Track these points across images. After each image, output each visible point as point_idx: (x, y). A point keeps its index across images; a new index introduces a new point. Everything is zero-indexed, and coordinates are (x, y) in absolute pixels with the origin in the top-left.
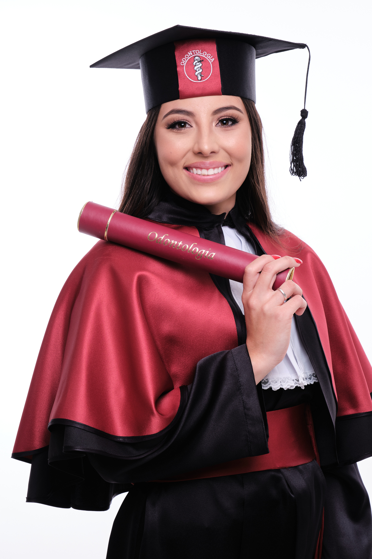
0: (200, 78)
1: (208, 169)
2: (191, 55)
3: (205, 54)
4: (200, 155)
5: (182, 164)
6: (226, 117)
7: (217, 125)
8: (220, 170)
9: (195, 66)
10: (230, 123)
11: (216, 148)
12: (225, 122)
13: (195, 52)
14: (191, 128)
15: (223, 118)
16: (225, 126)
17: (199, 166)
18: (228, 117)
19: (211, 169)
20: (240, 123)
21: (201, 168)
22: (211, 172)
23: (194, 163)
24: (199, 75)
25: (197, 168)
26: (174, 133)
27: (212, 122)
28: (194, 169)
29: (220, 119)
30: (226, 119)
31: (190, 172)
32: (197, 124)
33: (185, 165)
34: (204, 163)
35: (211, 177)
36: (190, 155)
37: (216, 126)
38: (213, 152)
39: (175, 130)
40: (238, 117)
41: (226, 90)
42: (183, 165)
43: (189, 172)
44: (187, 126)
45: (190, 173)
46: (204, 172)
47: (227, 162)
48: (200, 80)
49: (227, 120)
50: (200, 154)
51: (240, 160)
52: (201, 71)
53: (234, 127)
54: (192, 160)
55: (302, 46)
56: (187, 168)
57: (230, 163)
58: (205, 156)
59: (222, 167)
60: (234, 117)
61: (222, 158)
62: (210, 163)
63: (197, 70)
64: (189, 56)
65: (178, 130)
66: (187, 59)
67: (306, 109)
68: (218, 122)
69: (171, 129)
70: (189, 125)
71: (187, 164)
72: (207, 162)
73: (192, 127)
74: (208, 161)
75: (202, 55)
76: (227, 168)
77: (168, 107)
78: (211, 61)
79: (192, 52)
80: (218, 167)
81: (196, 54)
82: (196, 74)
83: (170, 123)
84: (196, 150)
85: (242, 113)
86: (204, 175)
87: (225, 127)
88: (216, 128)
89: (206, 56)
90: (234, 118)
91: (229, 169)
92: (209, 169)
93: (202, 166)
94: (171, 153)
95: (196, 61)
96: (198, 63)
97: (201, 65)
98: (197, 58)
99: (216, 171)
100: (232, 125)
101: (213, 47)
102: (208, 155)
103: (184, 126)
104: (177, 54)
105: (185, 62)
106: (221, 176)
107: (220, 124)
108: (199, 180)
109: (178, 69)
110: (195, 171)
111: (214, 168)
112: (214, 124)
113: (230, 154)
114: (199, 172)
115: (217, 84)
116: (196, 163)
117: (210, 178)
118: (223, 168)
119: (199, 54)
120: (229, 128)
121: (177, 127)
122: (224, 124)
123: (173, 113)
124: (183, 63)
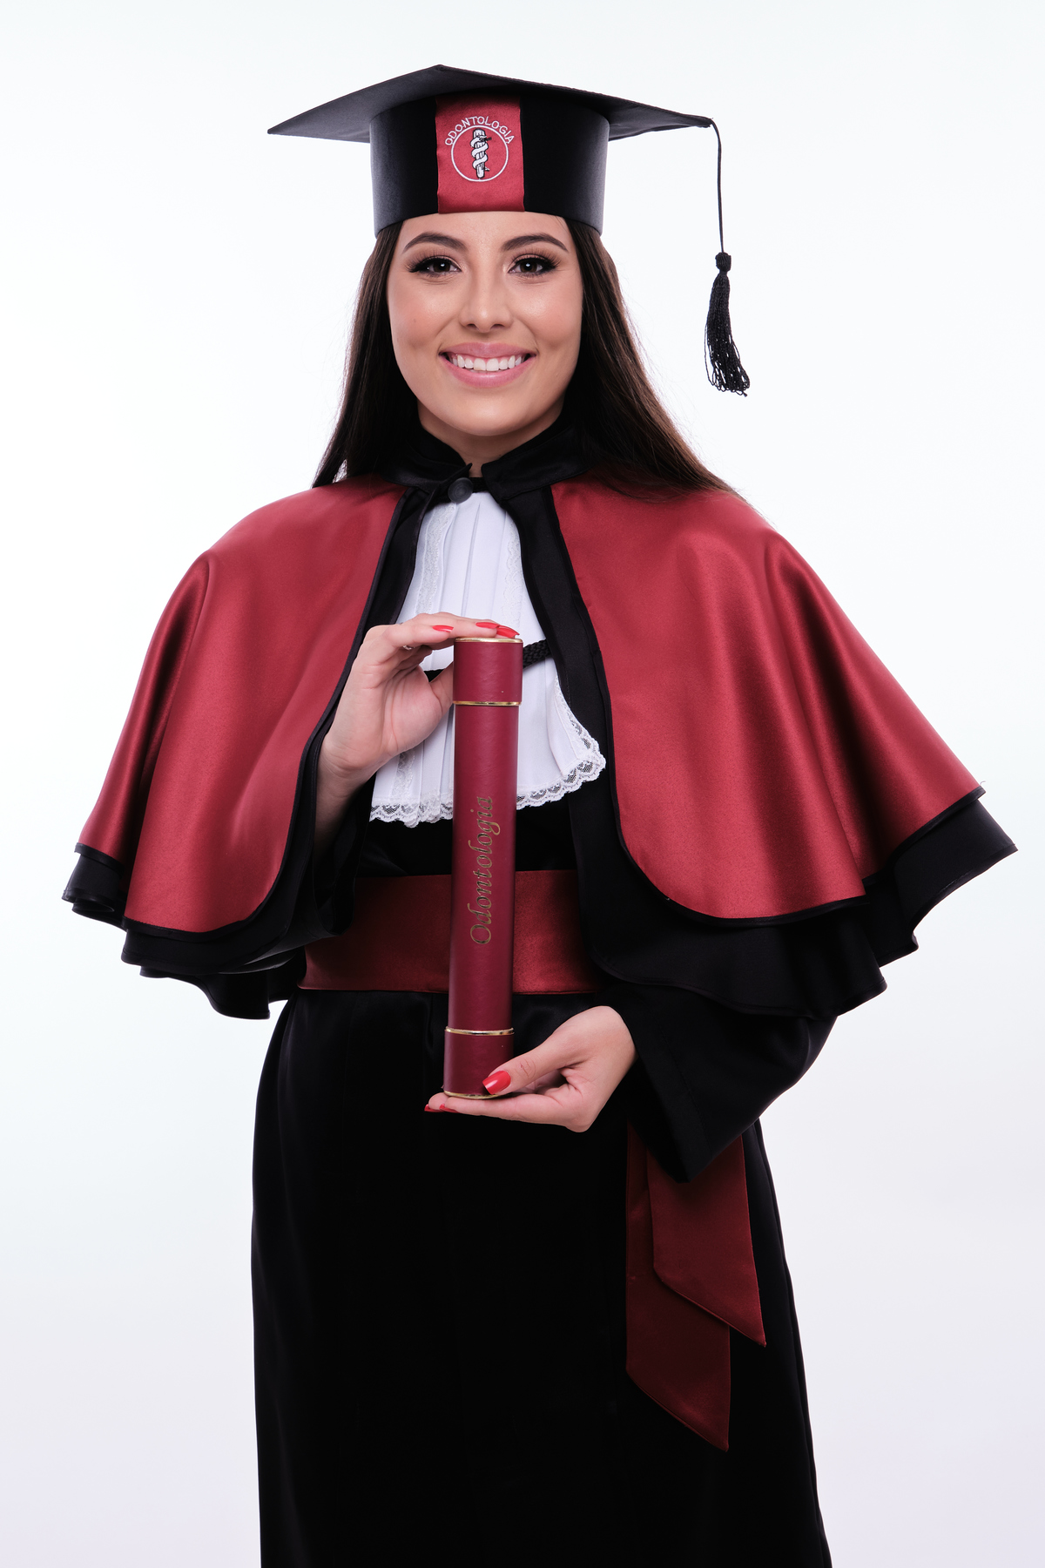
0: (481, 174)
1: (486, 359)
2: (467, 126)
3: (495, 125)
4: (472, 329)
5: (435, 344)
6: (529, 256)
7: (511, 270)
8: (512, 362)
9: (474, 148)
10: (539, 268)
11: (504, 317)
12: (528, 265)
13: (476, 120)
14: (459, 274)
15: (523, 257)
16: (527, 273)
17: (469, 352)
18: (533, 256)
19: (493, 360)
20: (559, 268)
21: (474, 357)
22: (493, 365)
23: (458, 346)
24: (480, 168)
25: (464, 355)
26: (424, 281)
27: (500, 265)
28: (460, 358)
29: (518, 259)
30: (530, 258)
31: (452, 363)
32: (471, 265)
33: (441, 349)
34: (479, 347)
35: (492, 376)
36: (453, 329)
37: (509, 272)
38: (498, 325)
39: (425, 276)
40: (555, 256)
41: (534, 202)
42: (437, 347)
43: (449, 364)
44: (452, 268)
45: (452, 366)
46: (479, 364)
47: (528, 346)
48: (482, 178)
49: (532, 261)
50: (470, 327)
51: (554, 345)
52: (485, 159)
53: (545, 276)
54: (455, 338)
55: (704, 122)
56: (447, 355)
57: (535, 351)
58: (482, 331)
59: (516, 356)
60: (546, 255)
61: (517, 338)
62: (493, 348)
63: (478, 157)
64: (464, 128)
65: (432, 274)
66: (458, 133)
67: (725, 251)
68: (514, 264)
69: (418, 272)
70: (456, 267)
71: (445, 347)
72: (485, 344)
73: (460, 270)
74: (487, 344)
75: (490, 127)
76: (528, 361)
77: (414, 227)
78: (507, 140)
79: (471, 121)
80: (508, 356)
81: (477, 124)
82: (474, 166)
83: (417, 261)
84: (466, 319)
85: (565, 249)
86: (479, 372)
87: (528, 276)
88: (509, 276)
89: (497, 130)
90: (546, 259)
91: (532, 361)
92: (489, 358)
93: (476, 352)
94: (415, 321)
95: (477, 139)
96: (481, 144)
97: (486, 147)
98: (478, 132)
99: (504, 364)
100: (542, 272)
101: (514, 114)
102: (488, 331)
103: (446, 269)
104: (439, 122)
105: (454, 140)
106: (514, 377)
107: (518, 269)
108: (468, 381)
109: (439, 152)
110: (461, 361)
111: (499, 358)
112: (505, 269)
113: (533, 332)
114: (469, 363)
115: (516, 188)
116: (463, 345)
117: (491, 379)
118: (520, 359)
119: (484, 124)
120: (536, 278)
121: (432, 269)
122: (525, 269)
123: (424, 241)
124: (450, 140)
